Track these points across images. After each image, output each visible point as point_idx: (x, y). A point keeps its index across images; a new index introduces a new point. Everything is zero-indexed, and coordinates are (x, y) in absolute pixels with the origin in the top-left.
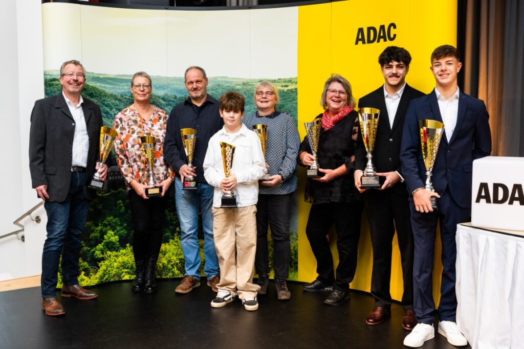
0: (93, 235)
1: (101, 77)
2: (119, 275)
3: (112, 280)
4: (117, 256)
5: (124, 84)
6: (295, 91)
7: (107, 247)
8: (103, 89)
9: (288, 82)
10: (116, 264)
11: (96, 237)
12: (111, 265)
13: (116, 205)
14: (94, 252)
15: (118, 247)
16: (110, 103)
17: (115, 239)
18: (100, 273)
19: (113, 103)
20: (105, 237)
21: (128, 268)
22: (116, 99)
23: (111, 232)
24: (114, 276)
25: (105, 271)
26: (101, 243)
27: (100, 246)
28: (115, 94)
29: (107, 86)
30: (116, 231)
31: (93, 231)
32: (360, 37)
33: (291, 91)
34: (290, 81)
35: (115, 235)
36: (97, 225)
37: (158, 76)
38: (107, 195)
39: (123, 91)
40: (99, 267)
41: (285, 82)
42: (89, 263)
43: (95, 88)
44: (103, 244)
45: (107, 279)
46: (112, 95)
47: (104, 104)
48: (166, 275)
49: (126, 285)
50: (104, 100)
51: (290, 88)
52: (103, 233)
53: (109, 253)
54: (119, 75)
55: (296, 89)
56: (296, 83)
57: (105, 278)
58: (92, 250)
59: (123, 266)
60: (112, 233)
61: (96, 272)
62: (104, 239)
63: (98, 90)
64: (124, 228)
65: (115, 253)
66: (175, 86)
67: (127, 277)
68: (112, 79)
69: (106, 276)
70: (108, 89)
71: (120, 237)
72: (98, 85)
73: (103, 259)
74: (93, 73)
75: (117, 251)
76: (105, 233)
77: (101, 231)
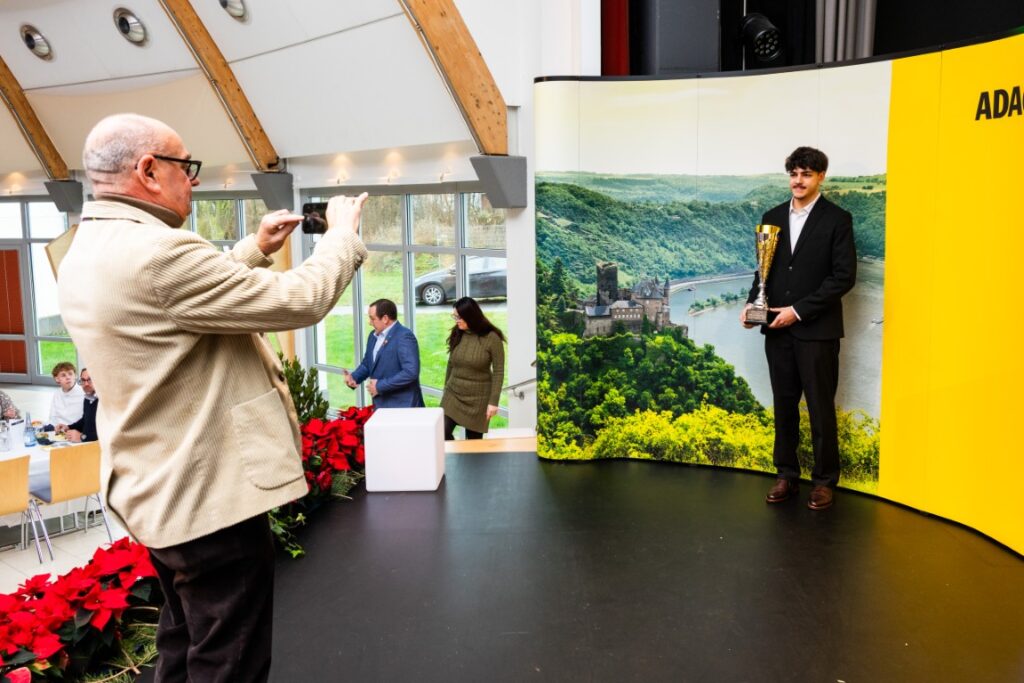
0: (588, 392)
1: (606, 178)
2: (624, 450)
3: (615, 456)
4: (622, 424)
5: (637, 187)
6: (882, 196)
7: (609, 410)
8: (607, 194)
9: (872, 181)
10: (620, 436)
11: (593, 397)
12: (613, 435)
13: (622, 354)
14: (590, 416)
15: (624, 413)
16: (616, 213)
17: (621, 400)
18: (597, 444)
19: (621, 214)
20: (607, 396)
21: (636, 442)
22: (626, 208)
23: (614, 391)
24: (618, 450)
25: (605, 442)
26: (599, 404)
27: (599, 408)
28: (624, 201)
29: (614, 190)
30: (621, 390)
31: (589, 387)
32: (983, 108)
33: (877, 195)
34: (875, 180)
35: (620, 394)
36: (595, 380)
37: (684, 175)
38: (610, 339)
39: (635, 197)
40: (596, 437)
41: (868, 181)
42: (583, 428)
43: (597, 194)
44: (602, 405)
45: (607, 454)
46: (619, 203)
47: (608, 216)
48: (687, 458)
49: (633, 466)
50: (609, 210)
51: (875, 191)
52: (603, 392)
53: (611, 418)
54: (629, 176)
55: (884, 193)
56: (884, 183)
57: (604, 453)
58: (588, 413)
59: (630, 439)
60: (617, 392)
61: (592, 443)
62: (604, 399)
63: (602, 197)
64: (634, 387)
65: (619, 420)
66: (707, 189)
67: (634, 455)
68: (620, 181)
69: (607, 450)
70: (615, 194)
71: (628, 398)
72: (601, 190)
73: (602, 426)
74: (594, 174)
75: (622, 417)
76: (607, 391)
77: (601, 388)
